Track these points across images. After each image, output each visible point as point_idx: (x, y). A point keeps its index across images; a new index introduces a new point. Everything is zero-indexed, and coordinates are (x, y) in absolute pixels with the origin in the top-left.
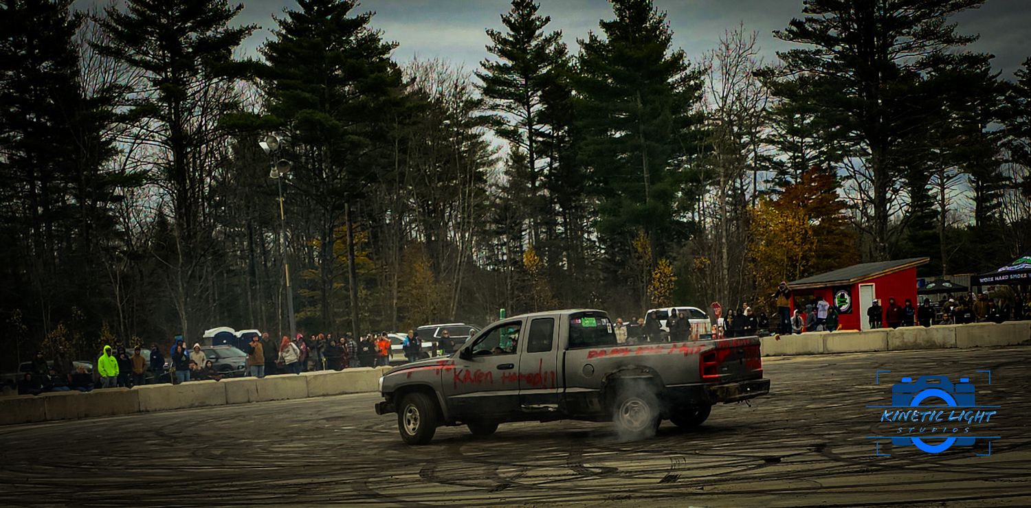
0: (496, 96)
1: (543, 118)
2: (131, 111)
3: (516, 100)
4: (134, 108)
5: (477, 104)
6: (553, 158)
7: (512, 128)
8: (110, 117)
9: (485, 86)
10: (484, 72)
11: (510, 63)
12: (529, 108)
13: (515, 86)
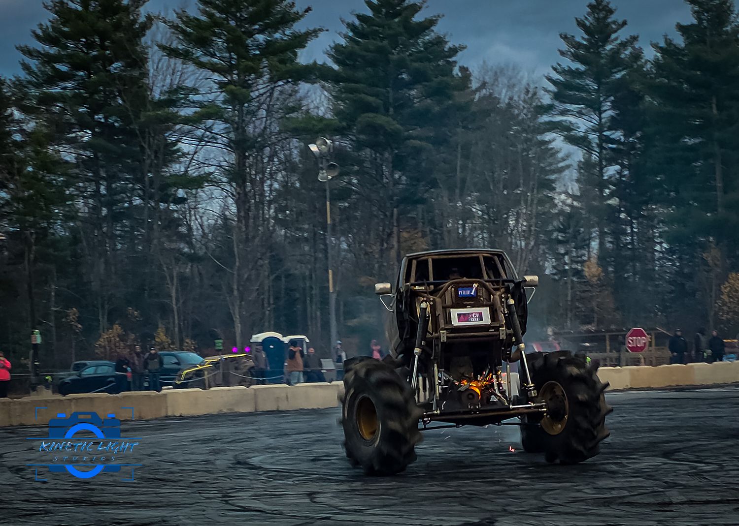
0: (567, 101)
1: (614, 124)
2: (195, 113)
3: (588, 106)
4: (199, 109)
5: (548, 109)
6: (622, 165)
7: (582, 134)
8: (175, 119)
9: (556, 90)
10: (556, 76)
11: (582, 68)
12: (600, 114)
13: (588, 91)
